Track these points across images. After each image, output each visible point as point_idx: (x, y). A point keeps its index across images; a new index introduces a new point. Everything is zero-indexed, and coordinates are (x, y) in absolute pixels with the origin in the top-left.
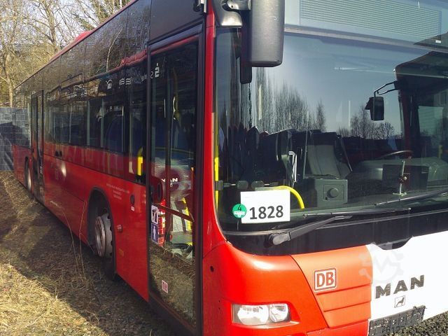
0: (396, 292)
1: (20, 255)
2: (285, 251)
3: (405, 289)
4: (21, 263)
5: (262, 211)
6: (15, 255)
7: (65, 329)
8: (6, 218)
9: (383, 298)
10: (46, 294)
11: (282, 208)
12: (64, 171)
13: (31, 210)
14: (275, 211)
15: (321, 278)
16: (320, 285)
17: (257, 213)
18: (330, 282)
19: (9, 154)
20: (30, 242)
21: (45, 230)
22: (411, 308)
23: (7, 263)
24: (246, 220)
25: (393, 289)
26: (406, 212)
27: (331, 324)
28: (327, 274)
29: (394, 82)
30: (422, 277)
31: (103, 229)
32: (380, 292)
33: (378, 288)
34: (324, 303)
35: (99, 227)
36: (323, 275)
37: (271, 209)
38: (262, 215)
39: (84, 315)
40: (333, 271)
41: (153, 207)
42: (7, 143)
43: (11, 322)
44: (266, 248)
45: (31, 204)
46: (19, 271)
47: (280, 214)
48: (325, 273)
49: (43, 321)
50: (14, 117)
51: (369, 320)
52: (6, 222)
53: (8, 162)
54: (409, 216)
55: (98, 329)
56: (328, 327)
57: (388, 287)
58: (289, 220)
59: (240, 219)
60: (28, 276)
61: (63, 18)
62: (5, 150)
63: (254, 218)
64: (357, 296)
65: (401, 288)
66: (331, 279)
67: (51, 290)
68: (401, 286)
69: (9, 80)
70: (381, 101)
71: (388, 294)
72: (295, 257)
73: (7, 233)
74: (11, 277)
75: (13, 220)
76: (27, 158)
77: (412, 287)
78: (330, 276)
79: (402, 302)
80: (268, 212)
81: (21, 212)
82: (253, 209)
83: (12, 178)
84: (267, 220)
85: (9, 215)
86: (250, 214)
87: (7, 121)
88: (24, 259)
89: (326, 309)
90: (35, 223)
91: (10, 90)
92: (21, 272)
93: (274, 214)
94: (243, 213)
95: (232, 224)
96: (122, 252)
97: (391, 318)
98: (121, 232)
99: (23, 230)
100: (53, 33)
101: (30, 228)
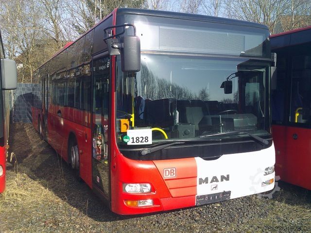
0: (211, 182)
1: (31, 169)
2: (149, 158)
3: (217, 181)
4: (31, 173)
5: (138, 139)
6: (28, 169)
7: (50, 203)
8: (26, 150)
9: (204, 185)
10: (43, 188)
11: (148, 138)
12: (62, 123)
13: (41, 146)
14: (144, 139)
15: (167, 172)
16: (166, 176)
17: (135, 140)
18: (172, 174)
19: (30, 112)
20: (37, 163)
21: (47, 157)
22: (222, 191)
23: (23, 173)
24: (129, 143)
25: (210, 180)
26: (219, 142)
27: (174, 195)
28: (171, 170)
29: (235, 73)
30: (228, 176)
31: (74, 153)
32: (201, 181)
33: (201, 179)
34: (169, 184)
35: (73, 152)
36: (168, 171)
37: (142, 138)
38: (138, 141)
39: (60, 197)
40: (174, 169)
41: (94, 139)
42: (29, 105)
43: (23, 200)
44: (139, 157)
45: (41, 143)
46: (29, 177)
47: (146, 141)
48: (169, 170)
49: (39, 199)
50: (33, 89)
51: (196, 196)
52: (26, 152)
53: (30, 118)
54: (221, 144)
55: (67, 203)
56: (172, 197)
57: (207, 179)
58: (151, 143)
59: (127, 143)
60: (34, 179)
61: (64, 27)
62: (28, 110)
63: (133, 142)
64: (189, 182)
65: (214, 180)
66: (173, 172)
67: (45, 186)
68: (215, 179)
69: (30, 66)
70: (231, 82)
71: (207, 183)
72: (154, 161)
73: (25, 158)
74: (25, 180)
75: (30, 151)
76: (39, 115)
77: (222, 180)
78: (172, 171)
79: (216, 187)
80: (140, 139)
81: (34, 147)
82: (133, 138)
83: (31, 127)
84: (140, 143)
85: (27, 149)
86: (131, 140)
87: (29, 92)
88: (33, 171)
89: (171, 188)
90: (42, 153)
91: (31, 72)
92: (31, 178)
93: (144, 140)
94: (128, 140)
95: (123, 145)
96: (82, 165)
97: (209, 196)
98: (82, 154)
99: (35, 156)
100: (57, 36)
101: (39, 156)
